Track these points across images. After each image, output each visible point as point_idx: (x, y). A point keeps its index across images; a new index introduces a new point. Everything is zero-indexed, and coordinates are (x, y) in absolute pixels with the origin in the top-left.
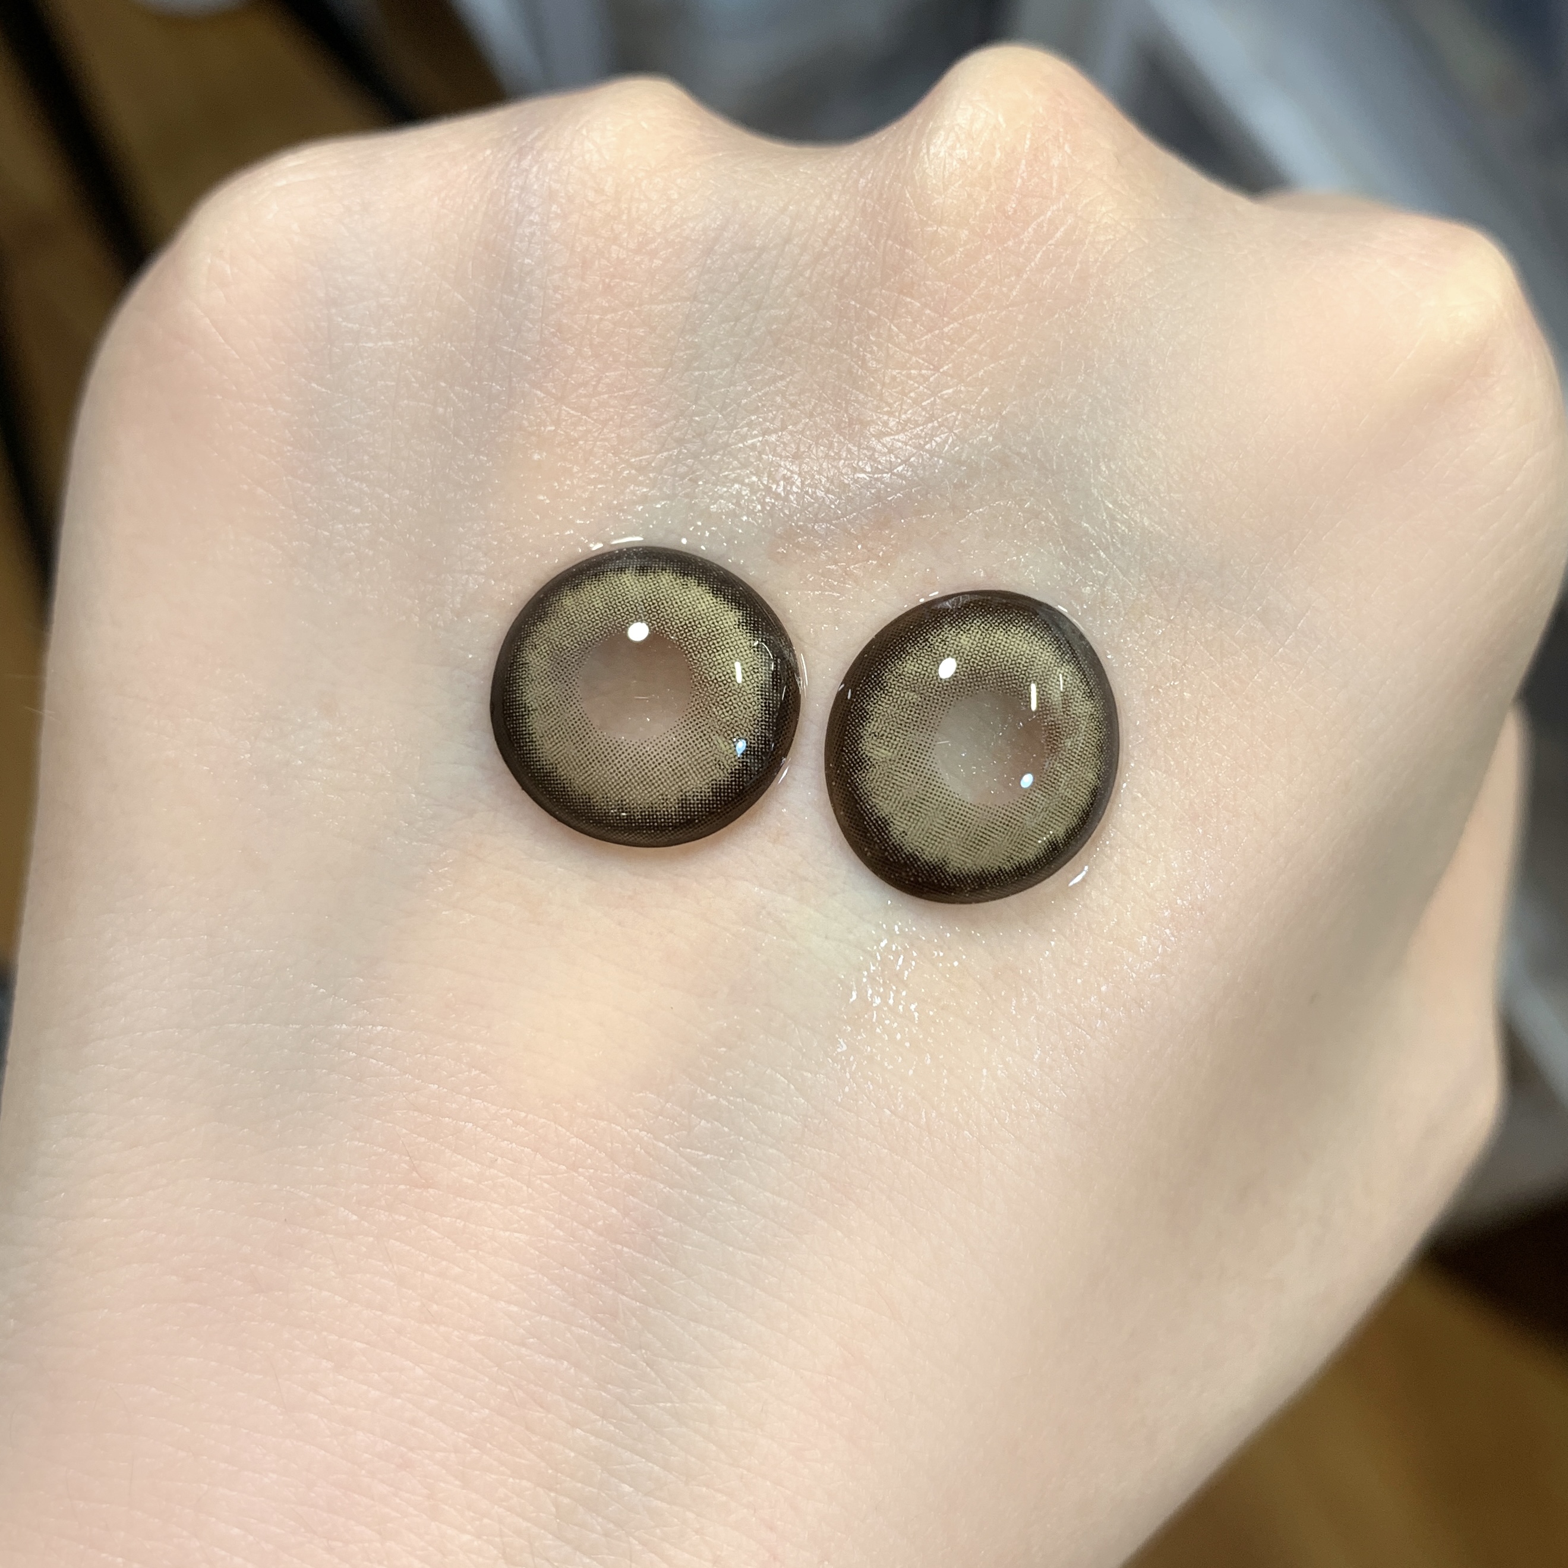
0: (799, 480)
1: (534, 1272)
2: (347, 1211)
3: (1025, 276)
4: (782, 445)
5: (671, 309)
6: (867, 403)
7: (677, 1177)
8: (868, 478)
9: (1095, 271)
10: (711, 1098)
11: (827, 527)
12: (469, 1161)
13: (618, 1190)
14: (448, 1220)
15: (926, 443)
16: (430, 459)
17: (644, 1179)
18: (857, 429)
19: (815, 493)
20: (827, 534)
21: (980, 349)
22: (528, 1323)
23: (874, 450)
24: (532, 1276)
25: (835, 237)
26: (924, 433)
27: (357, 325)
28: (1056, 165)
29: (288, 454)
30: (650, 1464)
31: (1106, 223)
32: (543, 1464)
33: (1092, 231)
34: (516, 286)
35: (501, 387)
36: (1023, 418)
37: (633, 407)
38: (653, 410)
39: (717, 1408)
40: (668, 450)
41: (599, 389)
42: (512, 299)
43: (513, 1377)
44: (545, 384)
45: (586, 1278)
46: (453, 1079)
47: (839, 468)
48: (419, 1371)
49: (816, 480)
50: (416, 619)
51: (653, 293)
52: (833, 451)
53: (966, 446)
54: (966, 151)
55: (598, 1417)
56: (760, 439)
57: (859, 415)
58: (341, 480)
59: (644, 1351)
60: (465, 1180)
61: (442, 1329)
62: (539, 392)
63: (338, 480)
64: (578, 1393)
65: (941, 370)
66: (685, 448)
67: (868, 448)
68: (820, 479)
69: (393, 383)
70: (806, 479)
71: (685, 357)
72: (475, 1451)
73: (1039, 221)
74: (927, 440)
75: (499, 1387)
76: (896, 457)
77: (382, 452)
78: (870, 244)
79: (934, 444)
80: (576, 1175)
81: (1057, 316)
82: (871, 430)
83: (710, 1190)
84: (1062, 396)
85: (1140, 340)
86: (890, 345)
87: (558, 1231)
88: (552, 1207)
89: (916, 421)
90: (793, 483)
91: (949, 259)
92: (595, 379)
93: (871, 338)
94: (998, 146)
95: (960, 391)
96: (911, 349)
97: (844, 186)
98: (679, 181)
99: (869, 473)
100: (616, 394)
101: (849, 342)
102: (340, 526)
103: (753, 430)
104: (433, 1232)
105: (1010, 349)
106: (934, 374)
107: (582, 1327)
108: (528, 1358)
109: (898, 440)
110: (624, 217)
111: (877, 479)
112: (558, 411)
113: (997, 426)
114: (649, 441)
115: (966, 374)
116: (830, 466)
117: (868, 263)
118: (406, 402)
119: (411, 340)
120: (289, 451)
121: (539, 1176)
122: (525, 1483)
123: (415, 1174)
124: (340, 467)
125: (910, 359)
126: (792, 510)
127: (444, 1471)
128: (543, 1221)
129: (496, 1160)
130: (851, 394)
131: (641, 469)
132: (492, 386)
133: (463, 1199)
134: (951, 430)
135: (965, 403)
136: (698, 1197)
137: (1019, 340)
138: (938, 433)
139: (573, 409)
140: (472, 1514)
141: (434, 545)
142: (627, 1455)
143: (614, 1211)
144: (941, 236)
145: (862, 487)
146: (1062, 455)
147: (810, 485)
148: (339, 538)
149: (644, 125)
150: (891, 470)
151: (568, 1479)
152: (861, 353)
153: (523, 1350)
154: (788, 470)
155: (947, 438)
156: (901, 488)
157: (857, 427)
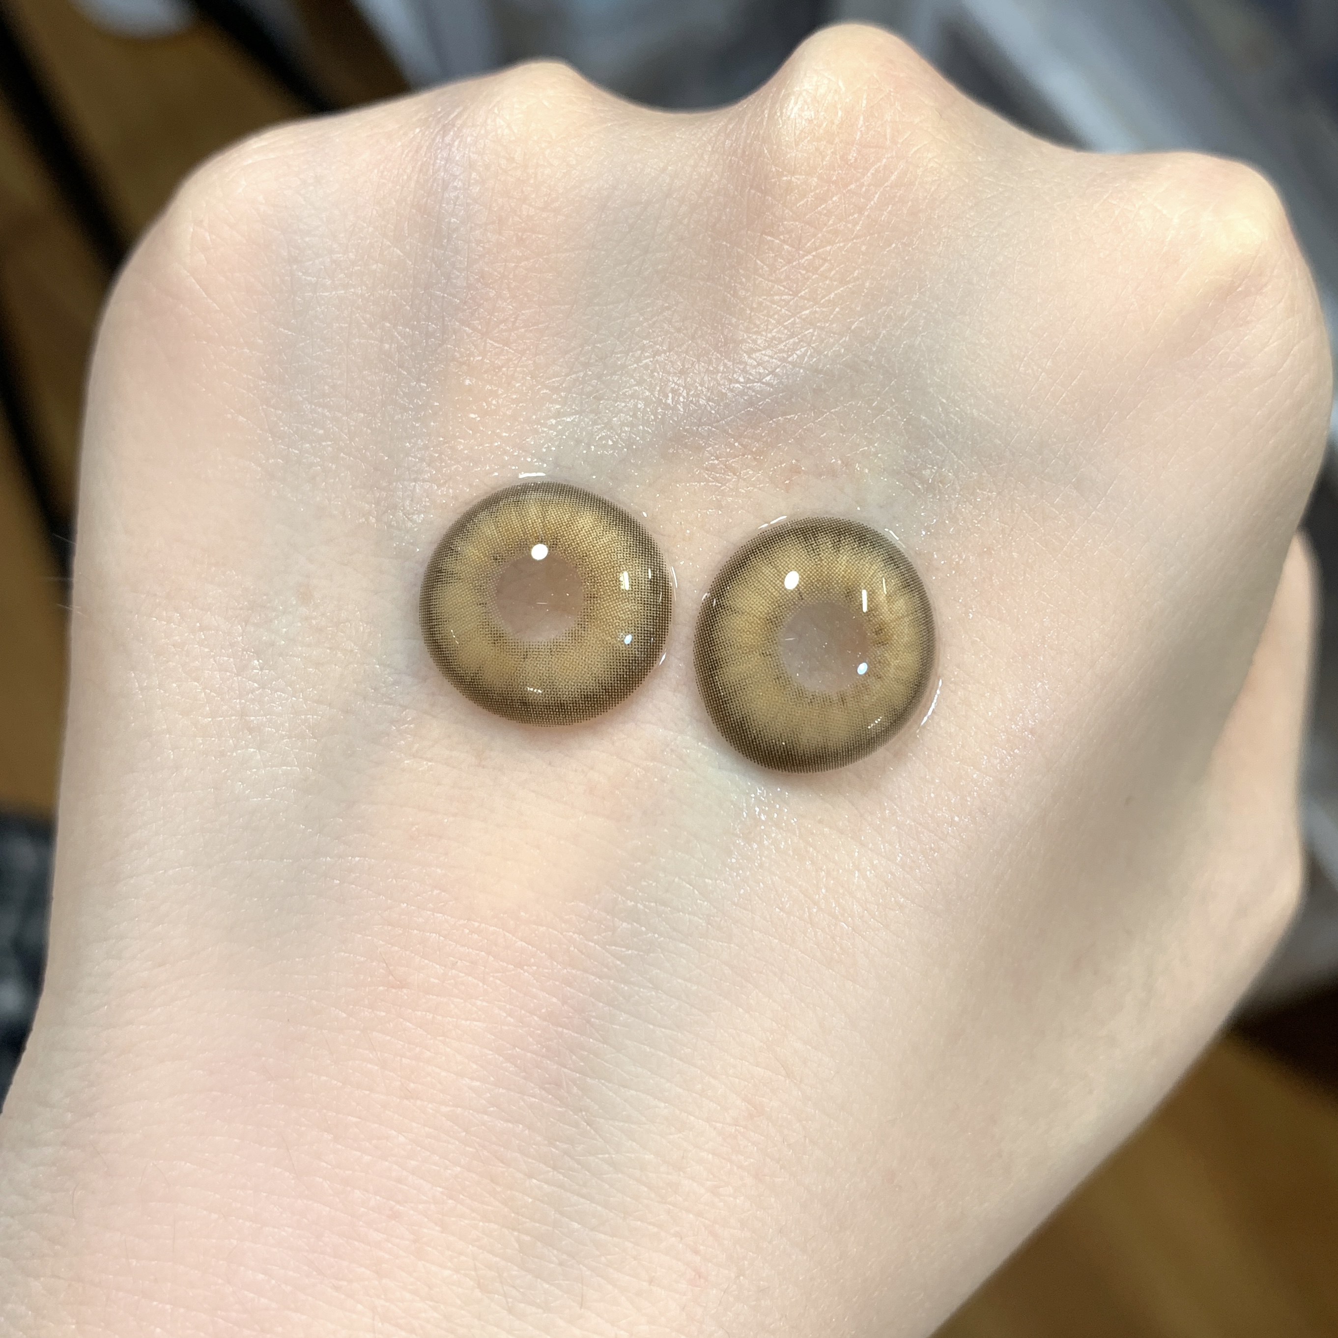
0: (685, 391)
1: (491, 1052)
2: (337, 1010)
3: (866, 213)
4: (670, 364)
5: (574, 256)
6: (739, 326)
7: (605, 970)
8: (741, 387)
9: (924, 207)
10: (630, 904)
11: (709, 428)
12: (434, 964)
13: (557, 983)
14: (419, 1013)
15: (790, 356)
16: (380, 387)
17: (579, 973)
18: (731, 347)
19: (698, 401)
20: (709, 435)
21: (831, 276)
22: (488, 1095)
23: (746, 364)
24: (490, 1057)
25: (708, 190)
26: (786, 348)
27: (315, 278)
28: (889, 120)
29: (263, 387)
30: (594, 1205)
31: (932, 167)
32: (506, 1210)
33: (920, 174)
34: (445, 241)
35: (436, 325)
36: (868, 332)
37: (546, 338)
38: (562, 340)
39: (646, 1156)
40: (576, 373)
41: (517, 324)
42: (442, 252)
43: (478, 1140)
44: (473, 322)
45: (534, 1056)
46: (419, 897)
47: (717, 380)
48: (402, 1139)
49: (699, 391)
50: (373, 520)
51: (558, 243)
52: (713, 367)
53: (822, 357)
54: (812, 113)
55: (549, 1169)
56: (652, 359)
57: (732, 336)
58: (306, 407)
59: (584, 1113)
60: (432, 980)
61: (419, 1102)
62: (467, 329)
63: (304, 407)
64: (532, 1150)
65: (799, 295)
66: (590, 370)
67: (741, 363)
68: (702, 390)
69: (346, 325)
70: (690, 390)
71: (587, 295)
72: (450, 1201)
73: (876, 166)
74: (790, 353)
75: (467, 1148)
76: (764, 368)
77: (339, 382)
78: (736, 193)
79: (795, 356)
80: (522, 971)
81: (894, 245)
82: (743, 348)
83: (632, 979)
84: (901, 313)
85: (964, 263)
86: (757, 277)
87: (509, 1018)
88: (503, 999)
89: (780, 338)
90: (680, 394)
91: (802, 203)
92: (513, 316)
93: (741, 271)
94: (839, 106)
95: (816, 312)
96: (773, 278)
97: (713, 147)
98: (576, 149)
99: (742, 383)
100: (531, 328)
101: (722, 275)
102: (308, 445)
103: (646, 352)
104: (408, 1024)
105: (855, 274)
106: (793, 299)
107: (534, 1096)
108: (490, 1123)
109: (765, 355)
110: (532, 181)
111: (749, 388)
112: (483, 344)
113: (847, 339)
114: (560, 366)
115: (819, 297)
116: (710, 379)
117: (735, 210)
118: (357, 340)
119: (359, 288)
120: (263, 385)
121: (492, 974)
122: (493, 1226)
123: (391, 977)
124: (305, 396)
125: (773, 287)
126: (680, 418)
127: (426, 1220)
128: (496, 1011)
129: (457, 962)
130: (726, 319)
131: (555, 390)
132: (428, 325)
133: (431, 996)
134: (809, 345)
135: (820, 321)
136: (623, 986)
137: (863, 267)
138: (798, 348)
139: (496, 341)
140: (450, 1253)
141: (386, 458)
142: (575, 1198)
143: (554, 1000)
144: (795, 184)
145: (737, 395)
146: (903, 361)
147: (693, 396)
148: (307, 455)
149: (546, 103)
150: (760, 381)
151: (528, 1220)
152: (733, 284)
153: (486, 1117)
154: (676, 383)
155: (807, 351)
156: (770, 394)
157: (731, 346)
